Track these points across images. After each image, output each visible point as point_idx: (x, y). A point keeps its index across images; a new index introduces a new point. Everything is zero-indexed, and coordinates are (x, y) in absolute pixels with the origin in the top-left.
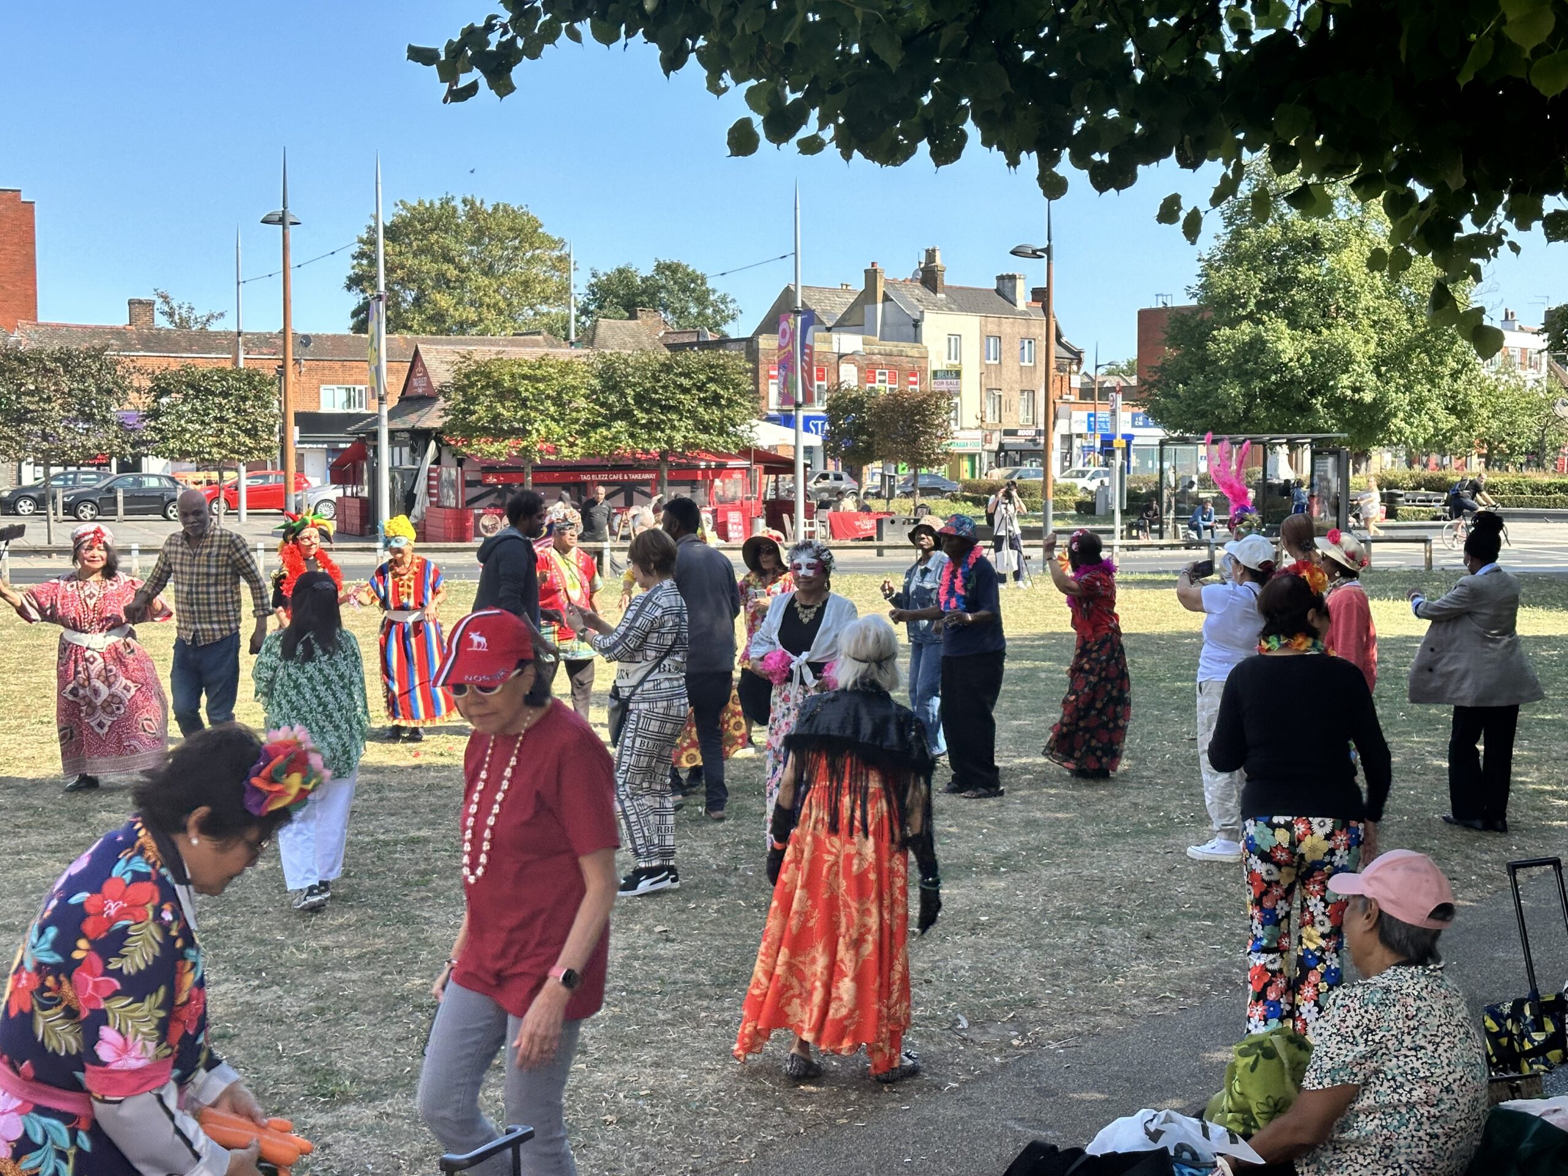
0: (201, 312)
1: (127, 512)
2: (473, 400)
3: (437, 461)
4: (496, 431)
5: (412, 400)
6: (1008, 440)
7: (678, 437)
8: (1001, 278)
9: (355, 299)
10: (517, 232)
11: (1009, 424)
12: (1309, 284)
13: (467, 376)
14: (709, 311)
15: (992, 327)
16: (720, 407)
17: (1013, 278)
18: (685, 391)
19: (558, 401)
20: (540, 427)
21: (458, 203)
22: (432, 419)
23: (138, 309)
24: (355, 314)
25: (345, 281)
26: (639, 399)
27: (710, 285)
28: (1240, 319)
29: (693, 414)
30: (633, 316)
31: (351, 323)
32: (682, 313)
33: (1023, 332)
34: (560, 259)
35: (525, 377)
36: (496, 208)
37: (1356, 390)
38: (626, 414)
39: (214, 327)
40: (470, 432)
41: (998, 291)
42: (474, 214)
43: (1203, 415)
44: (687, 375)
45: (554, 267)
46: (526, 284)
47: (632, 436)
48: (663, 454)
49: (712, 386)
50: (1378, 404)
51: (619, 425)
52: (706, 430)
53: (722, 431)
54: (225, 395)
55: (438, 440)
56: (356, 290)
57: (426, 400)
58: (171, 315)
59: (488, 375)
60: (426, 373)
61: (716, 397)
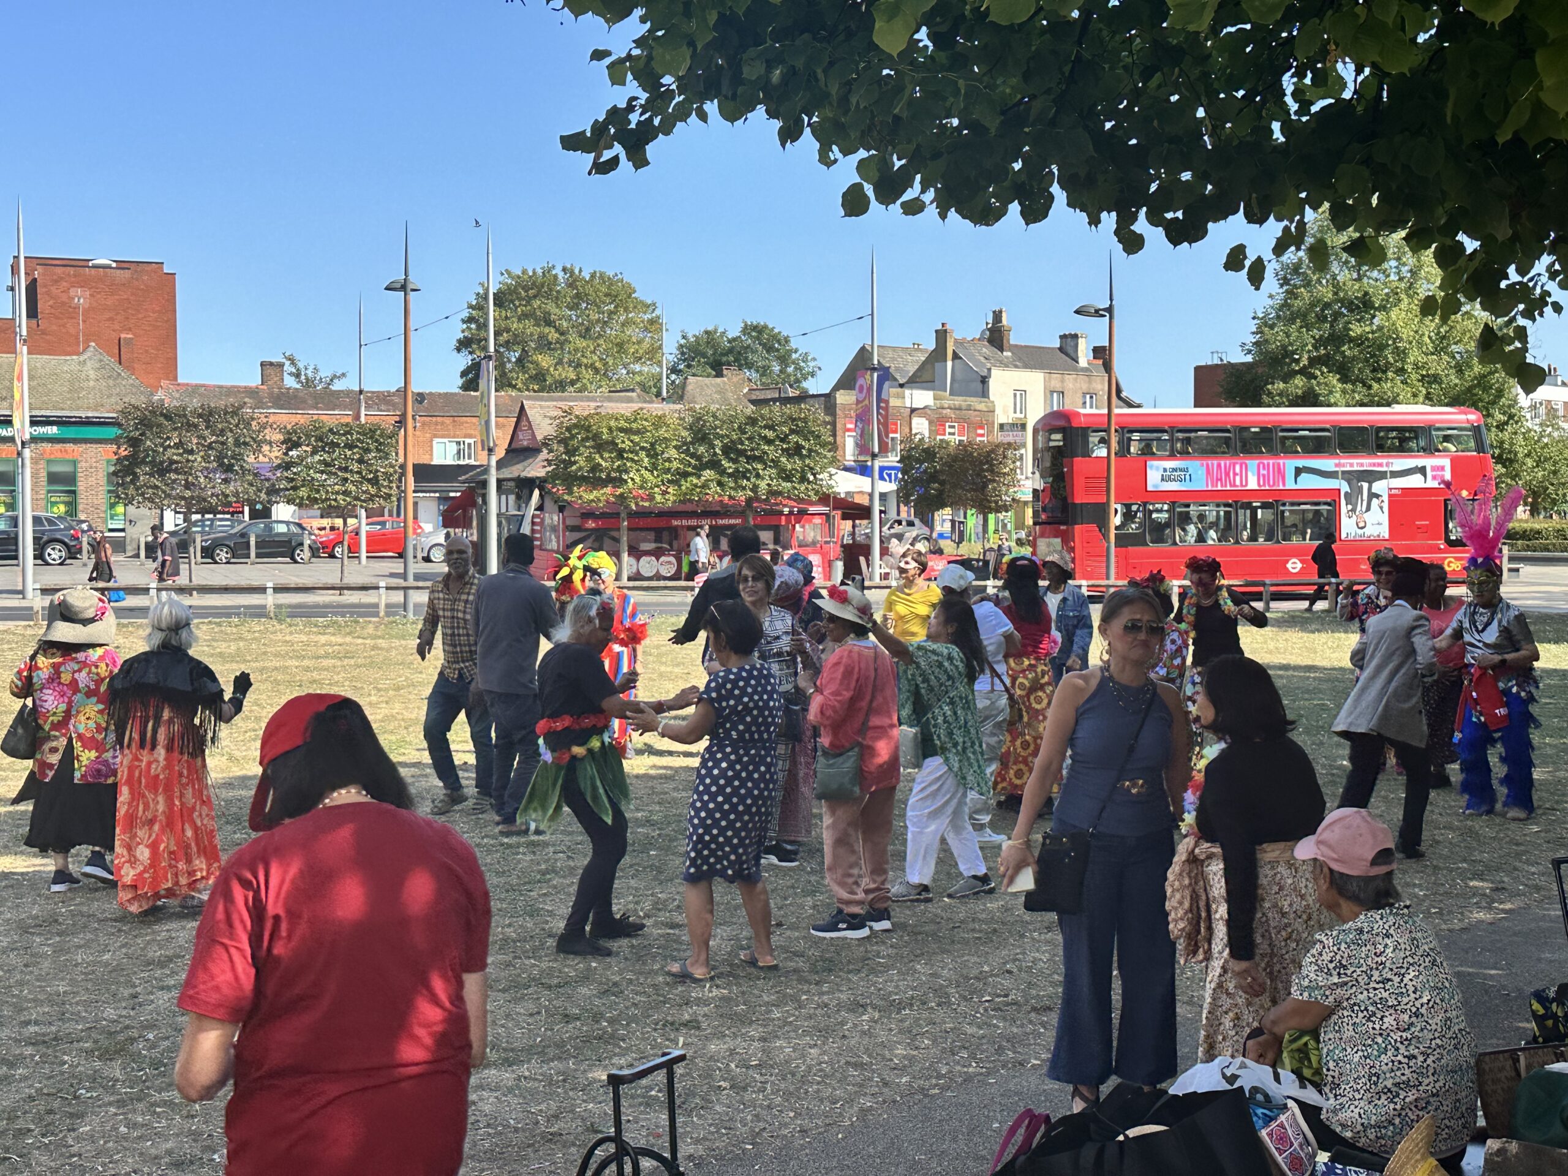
0: (325, 373)
1: (258, 556)
2: (572, 452)
3: (540, 508)
4: (594, 480)
5: (517, 452)
7: (763, 485)
8: (1063, 337)
9: (464, 360)
10: (612, 296)
12: (1359, 342)
13: (568, 429)
14: (790, 370)
15: (1056, 382)
16: (802, 457)
17: (1075, 336)
18: (769, 442)
19: (652, 453)
20: (635, 476)
21: (558, 271)
22: (536, 469)
23: (269, 370)
24: (464, 374)
25: (455, 343)
26: (726, 450)
27: (793, 344)
28: (1293, 374)
29: (776, 463)
30: (719, 375)
31: (460, 382)
32: (764, 371)
33: (1085, 387)
34: (652, 322)
35: (621, 430)
36: (593, 276)
38: (714, 464)
39: (337, 386)
40: (571, 480)
41: (1061, 349)
42: (573, 281)
44: (771, 428)
45: (646, 329)
46: (620, 346)
47: (720, 484)
48: (749, 501)
49: (794, 438)
51: (708, 474)
52: (788, 478)
53: (803, 479)
54: (350, 446)
55: (541, 489)
56: (465, 352)
57: (531, 451)
58: (297, 375)
59: (588, 429)
60: (530, 427)
61: (798, 448)
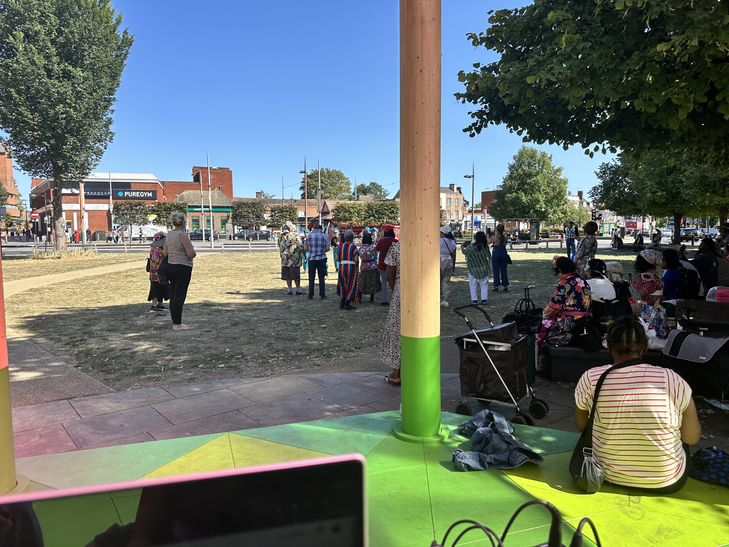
0: (270, 195)
1: (260, 239)
2: (340, 213)
3: (330, 226)
4: (346, 220)
5: (325, 213)
6: (452, 222)
7: (385, 220)
8: (450, 185)
9: (302, 192)
10: (338, 176)
11: (452, 219)
12: (529, 184)
13: (338, 207)
15: (449, 196)
16: (394, 214)
17: (453, 185)
18: (386, 210)
19: (358, 213)
20: (354, 219)
21: (324, 170)
22: (330, 217)
23: (258, 194)
24: (301, 195)
25: (299, 188)
26: (376, 212)
27: (383, 187)
28: (513, 192)
29: (388, 215)
30: (366, 195)
31: (301, 197)
32: (376, 194)
33: (456, 197)
34: (348, 182)
35: (352, 207)
36: (333, 170)
37: (540, 208)
38: (373, 216)
39: (273, 198)
40: (340, 220)
41: (450, 188)
42: (328, 172)
43: (504, 214)
44: (387, 207)
45: (346, 184)
46: (341, 188)
47: (375, 220)
49: (392, 209)
50: (546, 211)
51: (372, 218)
52: (391, 219)
53: (394, 219)
54: (287, 212)
55: (331, 222)
56: (302, 190)
57: (328, 213)
58: (264, 196)
59: (343, 207)
60: (327, 207)
61: (393, 211)
